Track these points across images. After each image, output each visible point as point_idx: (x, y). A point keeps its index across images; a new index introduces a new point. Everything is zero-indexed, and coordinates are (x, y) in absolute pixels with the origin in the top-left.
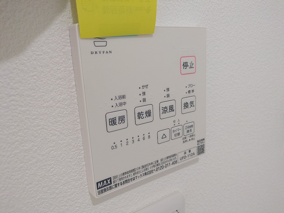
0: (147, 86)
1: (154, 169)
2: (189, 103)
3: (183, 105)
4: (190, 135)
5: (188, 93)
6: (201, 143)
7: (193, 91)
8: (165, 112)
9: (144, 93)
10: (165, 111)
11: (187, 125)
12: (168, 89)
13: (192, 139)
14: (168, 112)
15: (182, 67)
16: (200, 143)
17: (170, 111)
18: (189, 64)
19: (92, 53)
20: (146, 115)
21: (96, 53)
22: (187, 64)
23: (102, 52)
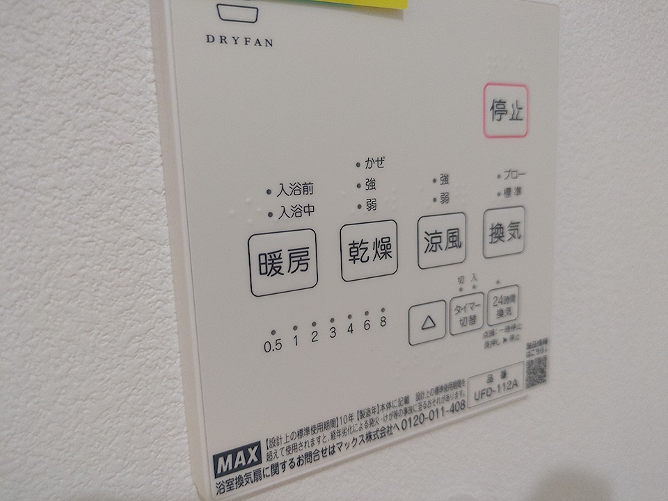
0: (382, 160)
1: (394, 422)
2: (506, 225)
3: (489, 232)
4: (507, 324)
5: (502, 197)
6: (537, 350)
7: (519, 190)
8: (434, 249)
9: (371, 184)
10: (436, 243)
11: (499, 293)
12: (445, 179)
13: (512, 338)
14: (444, 247)
15: (489, 114)
16: (535, 352)
17: (450, 245)
18: (509, 107)
19: (210, 39)
20: (377, 252)
21: (223, 40)
22: (503, 106)
23: (241, 41)
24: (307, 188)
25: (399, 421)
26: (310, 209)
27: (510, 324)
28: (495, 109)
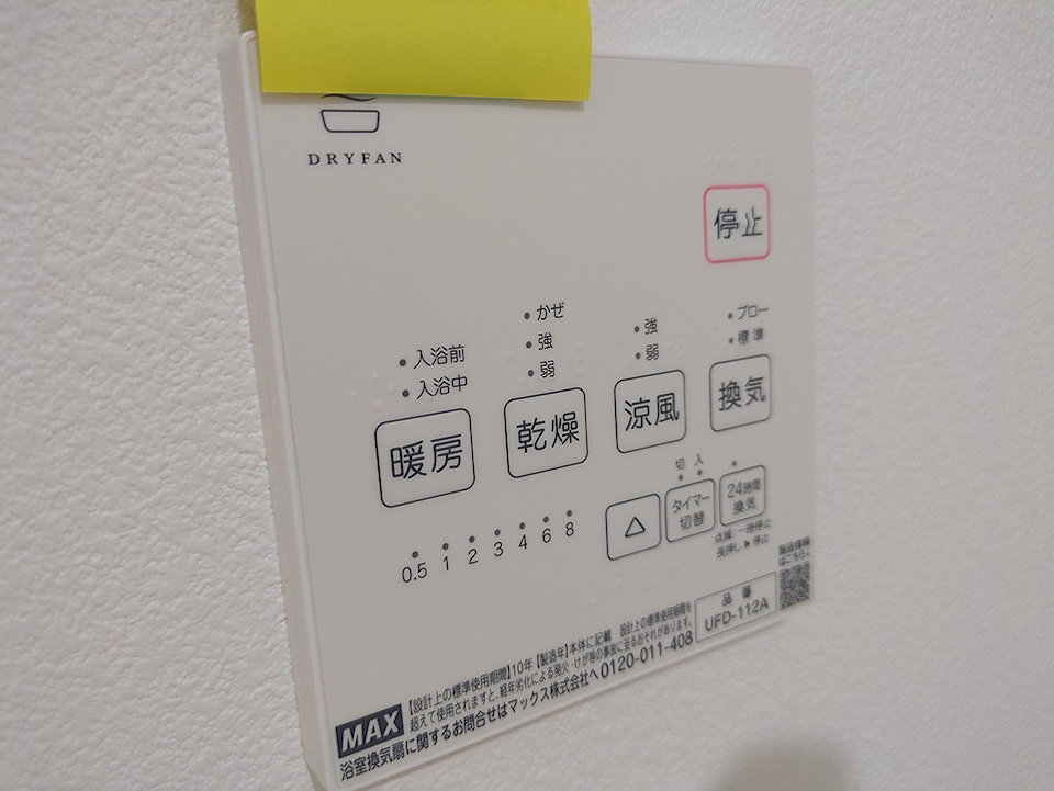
0: (560, 308)
1: (589, 667)
2: (742, 383)
3: (718, 395)
4: (750, 522)
5: (736, 343)
6: (795, 555)
7: (759, 333)
8: (639, 424)
9: (547, 341)
10: (642, 417)
11: (735, 479)
12: (652, 325)
13: (758, 540)
14: (653, 422)
15: (713, 230)
16: (791, 558)
17: (662, 416)
18: (741, 219)
19: (313, 160)
20: (557, 434)
21: (331, 159)
22: (732, 218)
23: (357, 159)
24: (456, 353)
25: (597, 666)
26: (461, 382)
27: (754, 521)
28: (721, 222)
